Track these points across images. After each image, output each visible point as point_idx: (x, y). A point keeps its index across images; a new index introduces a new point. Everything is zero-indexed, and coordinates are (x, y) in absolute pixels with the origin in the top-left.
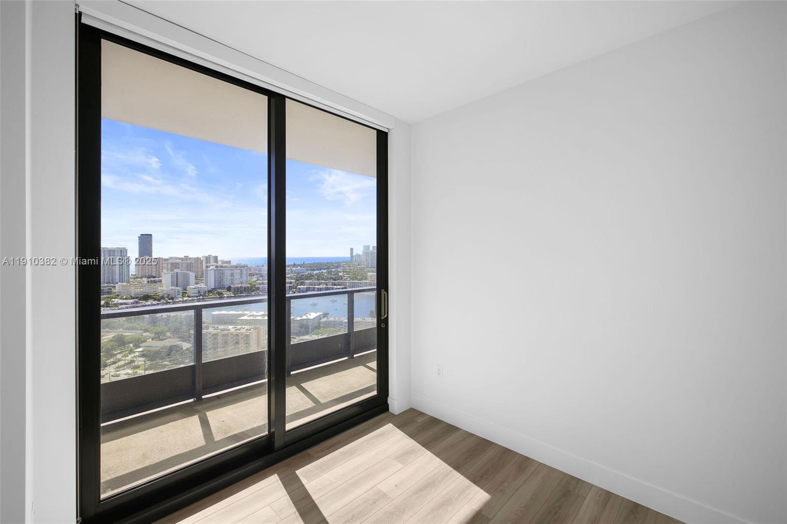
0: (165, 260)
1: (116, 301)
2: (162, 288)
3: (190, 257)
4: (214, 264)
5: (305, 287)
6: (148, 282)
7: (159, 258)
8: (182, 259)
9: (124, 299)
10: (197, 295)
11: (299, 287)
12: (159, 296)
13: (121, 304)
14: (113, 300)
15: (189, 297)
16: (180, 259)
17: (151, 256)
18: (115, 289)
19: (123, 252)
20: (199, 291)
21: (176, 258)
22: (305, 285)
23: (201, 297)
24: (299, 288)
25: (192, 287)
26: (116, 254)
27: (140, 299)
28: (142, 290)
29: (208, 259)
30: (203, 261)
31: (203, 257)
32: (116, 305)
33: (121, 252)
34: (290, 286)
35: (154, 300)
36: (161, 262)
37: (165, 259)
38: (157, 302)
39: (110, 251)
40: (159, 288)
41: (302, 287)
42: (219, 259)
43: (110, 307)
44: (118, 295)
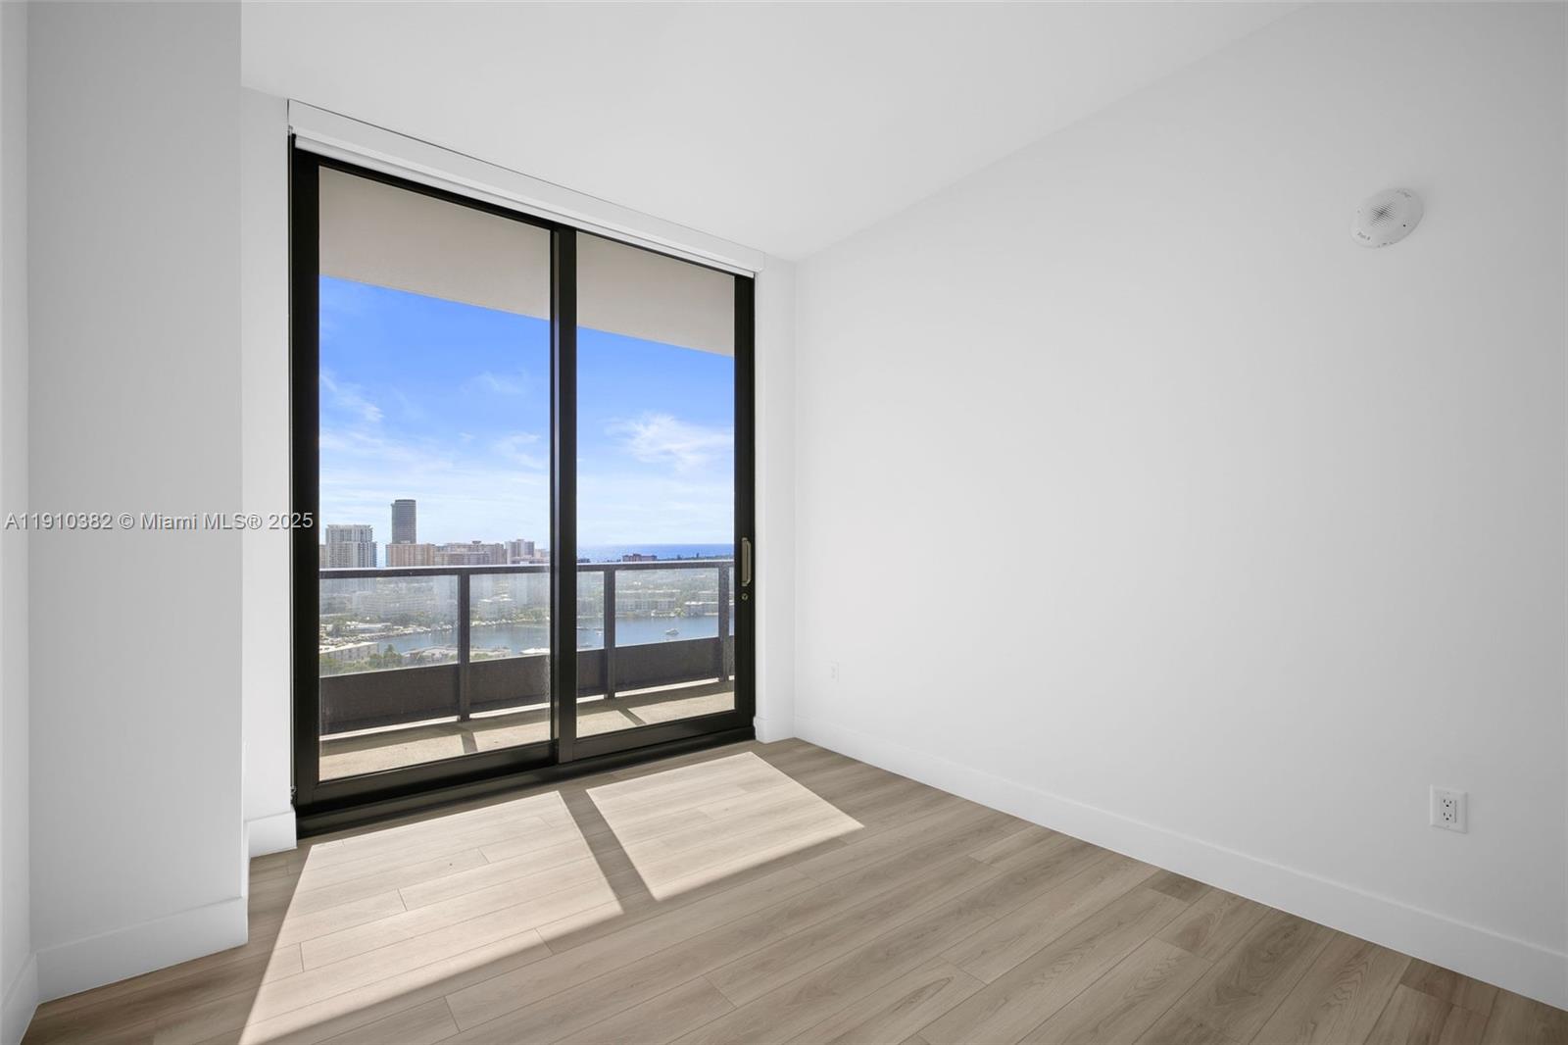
0: (439, 549)
1: (352, 624)
2: (433, 602)
3: (483, 543)
4: (528, 557)
5: (700, 603)
6: (409, 589)
7: (429, 545)
8: (470, 547)
9: (367, 622)
10: (496, 616)
11: (687, 603)
12: (428, 617)
13: (363, 631)
14: (349, 623)
15: (481, 619)
16: (464, 546)
17: (413, 540)
18: (351, 603)
19: (365, 532)
20: (500, 609)
21: (459, 546)
22: (699, 600)
23: (504, 621)
24: (689, 606)
25: (486, 600)
26: (353, 538)
27: (395, 623)
28: (398, 605)
29: (515, 547)
30: (506, 551)
31: (506, 543)
32: (354, 632)
33: (362, 533)
34: (669, 602)
35: (420, 625)
36: (431, 554)
37: (439, 547)
38: (425, 628)
39: (342, 531)
40: (429, 602)
41: (693, 603)
42: (536, 547)
43: (343, 636)
44: (356, 615)
